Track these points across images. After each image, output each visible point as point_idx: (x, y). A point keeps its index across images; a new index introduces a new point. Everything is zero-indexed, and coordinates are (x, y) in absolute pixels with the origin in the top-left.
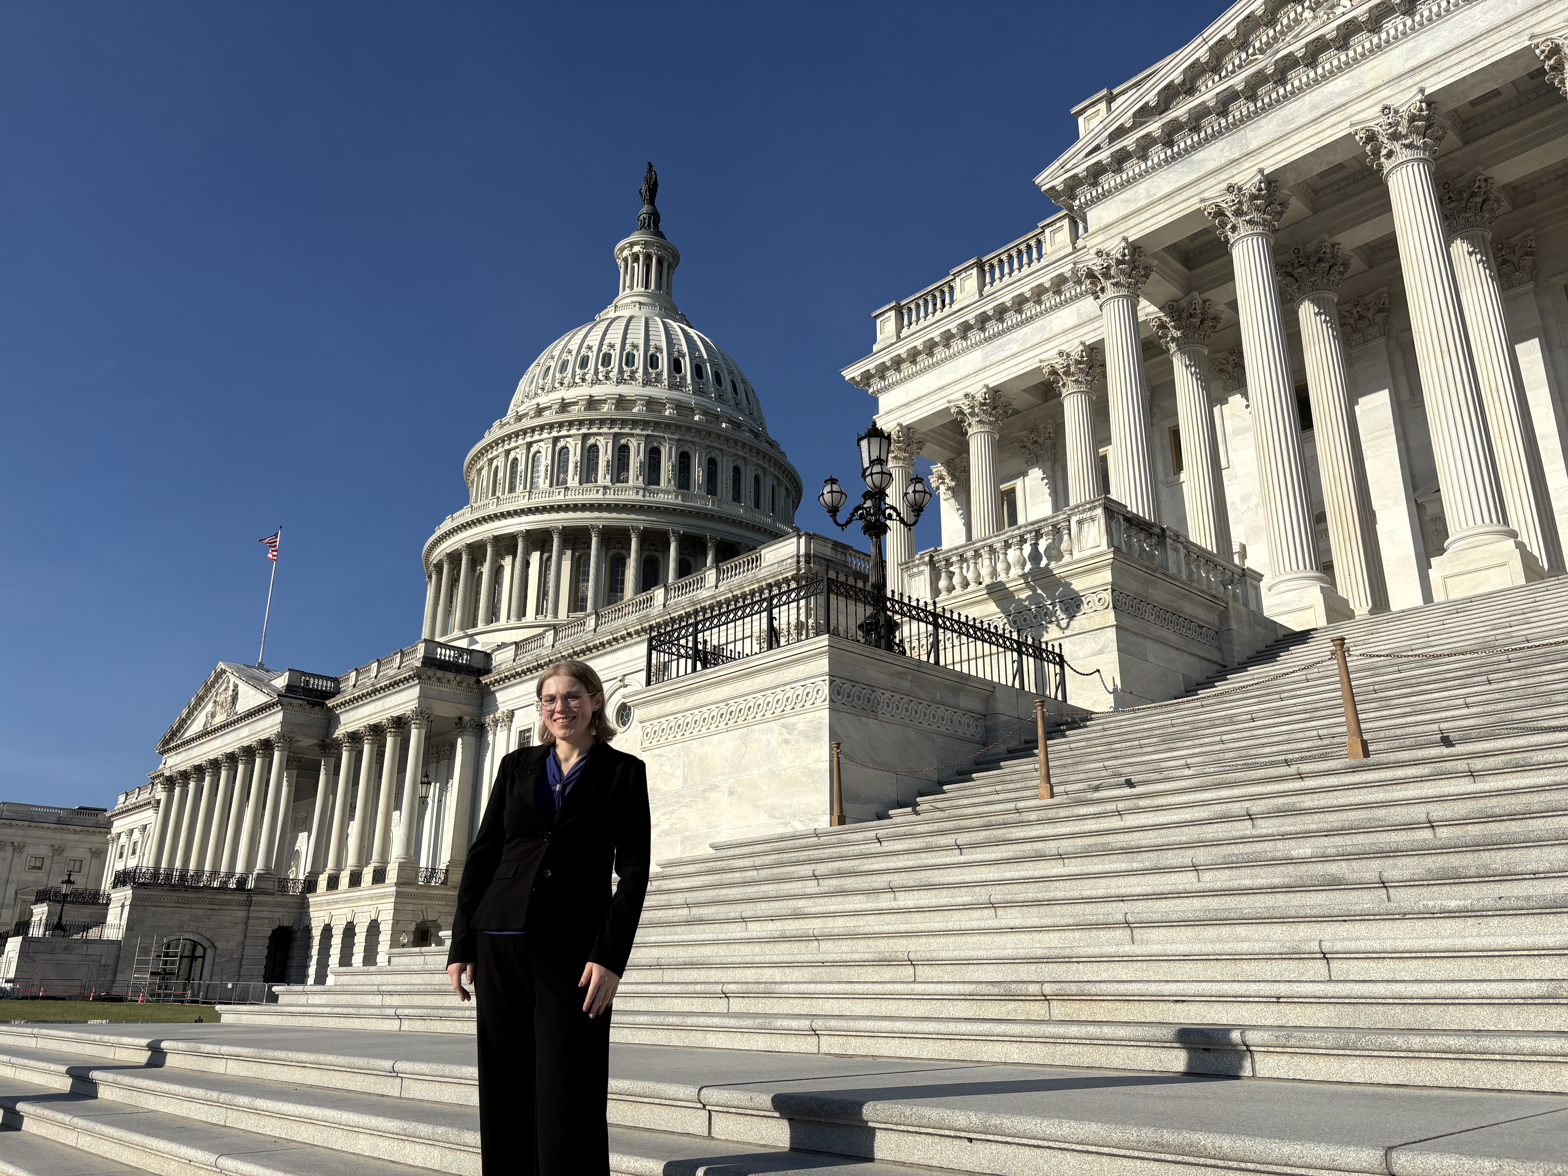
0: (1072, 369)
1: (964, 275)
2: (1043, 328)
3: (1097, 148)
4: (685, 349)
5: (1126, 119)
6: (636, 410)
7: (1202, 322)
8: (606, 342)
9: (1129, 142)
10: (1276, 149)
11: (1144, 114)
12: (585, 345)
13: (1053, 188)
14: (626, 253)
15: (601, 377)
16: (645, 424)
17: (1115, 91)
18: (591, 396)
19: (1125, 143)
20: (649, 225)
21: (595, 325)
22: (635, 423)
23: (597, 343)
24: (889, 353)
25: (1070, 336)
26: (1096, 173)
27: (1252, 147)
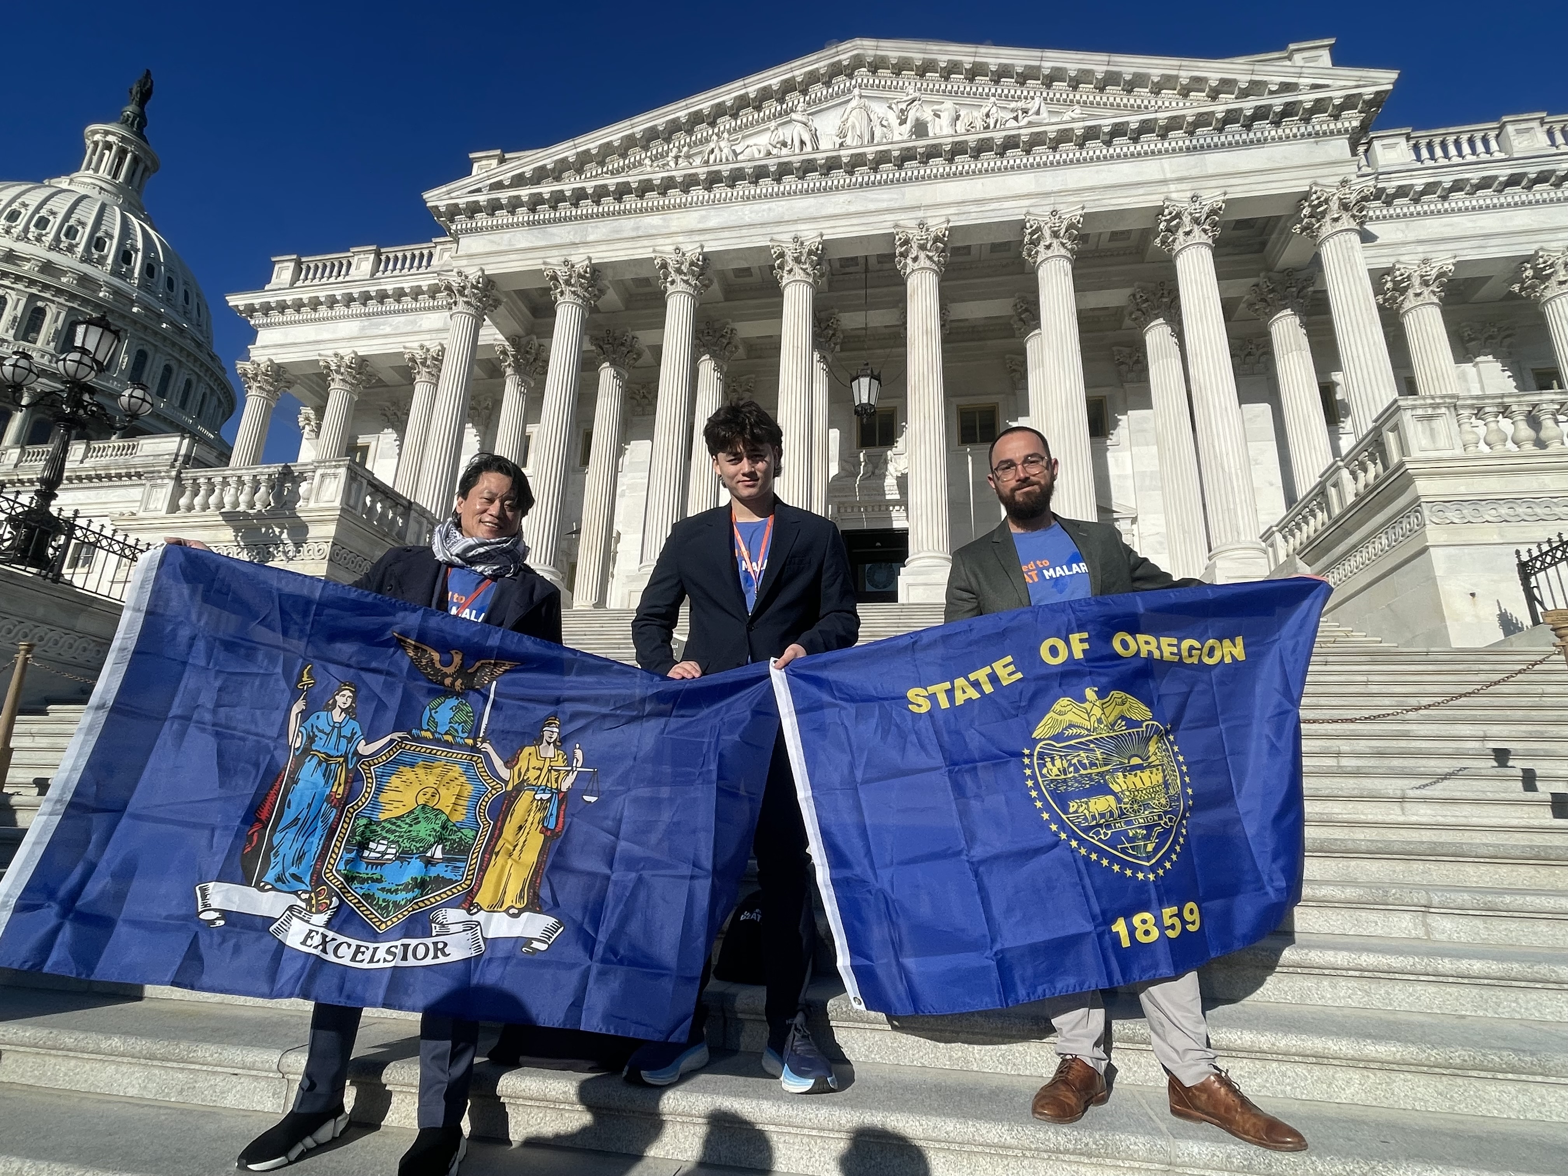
0: (429, 362)
1: (362, 256)
2: (414, 322)
3: (479, 190)
4: (140, 245)
5: (506, 178)
6: (64, 280)
7: (535, 360)
8: (47, 207)
9: (504, 196)
10: (604, 248)
11: (519, 181)
12: (19, 200)
13: (437, 207)
14: (97, 137)
15: (30, 236)
16: (72, 297)
17: (507, 156)
18: (11, 250)
19: (499, 195)
20: (132, 124)
21: (39, 187)
22: (59, 292)
23: (36, 204)
24: (276, 295)
25: (434, 336)
26: (473, 210)
27: (589, 239)
